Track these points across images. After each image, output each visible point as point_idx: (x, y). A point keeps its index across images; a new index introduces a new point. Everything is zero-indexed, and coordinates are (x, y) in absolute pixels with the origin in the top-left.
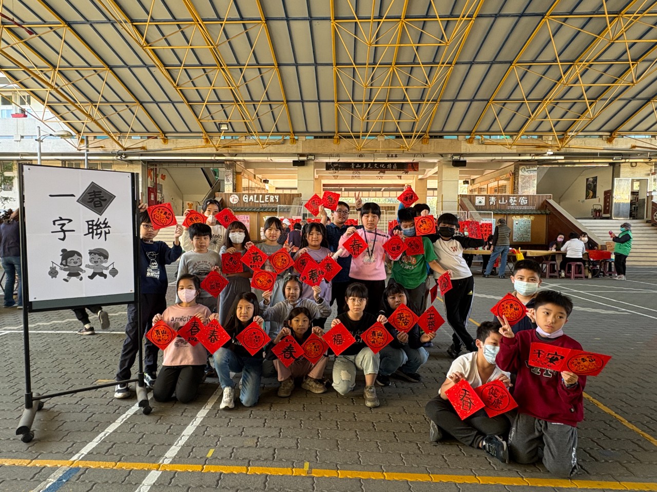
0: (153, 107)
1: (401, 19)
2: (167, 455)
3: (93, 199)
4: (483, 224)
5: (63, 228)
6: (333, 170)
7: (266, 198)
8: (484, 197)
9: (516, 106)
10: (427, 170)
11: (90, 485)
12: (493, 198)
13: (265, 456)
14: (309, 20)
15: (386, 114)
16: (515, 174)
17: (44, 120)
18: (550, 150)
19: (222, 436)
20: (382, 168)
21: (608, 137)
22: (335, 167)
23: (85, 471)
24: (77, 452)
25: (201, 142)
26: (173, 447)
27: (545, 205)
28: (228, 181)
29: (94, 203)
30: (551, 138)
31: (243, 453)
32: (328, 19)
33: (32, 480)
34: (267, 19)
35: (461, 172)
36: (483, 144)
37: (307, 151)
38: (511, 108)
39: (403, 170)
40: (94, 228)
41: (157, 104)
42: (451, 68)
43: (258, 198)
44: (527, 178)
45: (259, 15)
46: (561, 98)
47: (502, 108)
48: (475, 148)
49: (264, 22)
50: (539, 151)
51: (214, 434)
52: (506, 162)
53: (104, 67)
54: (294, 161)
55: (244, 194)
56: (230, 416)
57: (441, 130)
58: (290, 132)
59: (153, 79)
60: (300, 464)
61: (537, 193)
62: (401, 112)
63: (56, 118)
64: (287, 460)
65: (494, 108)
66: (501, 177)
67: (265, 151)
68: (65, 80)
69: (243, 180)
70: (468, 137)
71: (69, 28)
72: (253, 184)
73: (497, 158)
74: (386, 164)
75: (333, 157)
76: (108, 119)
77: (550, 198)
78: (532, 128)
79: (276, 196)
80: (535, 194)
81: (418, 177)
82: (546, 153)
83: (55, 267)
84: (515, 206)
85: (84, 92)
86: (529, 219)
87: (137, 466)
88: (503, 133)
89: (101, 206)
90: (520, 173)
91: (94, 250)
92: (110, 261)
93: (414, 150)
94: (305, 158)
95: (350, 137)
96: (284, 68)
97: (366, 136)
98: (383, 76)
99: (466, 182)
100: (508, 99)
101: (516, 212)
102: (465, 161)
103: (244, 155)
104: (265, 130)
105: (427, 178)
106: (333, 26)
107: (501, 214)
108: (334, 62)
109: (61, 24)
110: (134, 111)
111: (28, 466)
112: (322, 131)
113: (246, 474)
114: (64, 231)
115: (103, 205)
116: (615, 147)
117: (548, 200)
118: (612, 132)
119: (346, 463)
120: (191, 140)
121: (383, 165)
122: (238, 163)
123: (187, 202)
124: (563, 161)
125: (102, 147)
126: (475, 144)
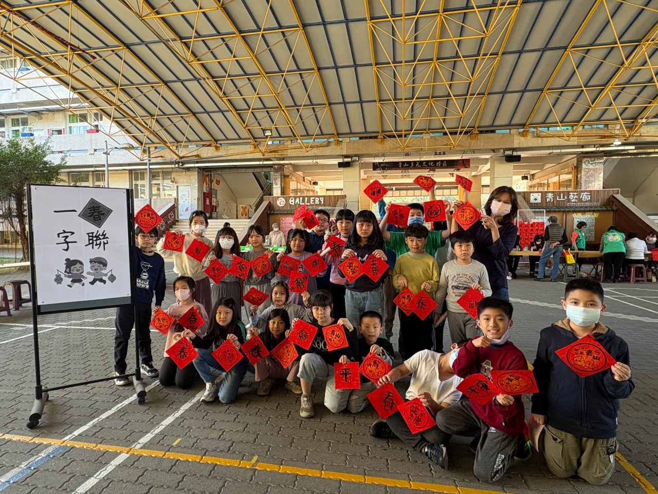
0: (204, 117)
1: (439, 13)
2: (140, 441)
3: (93, 213)
4: (534, 223)
5: (67, 240)
6: (380, 170)
7: (312, 201)
8: (540, 194)
9: (574, 94)
10: (480, 166)
11: (70, 461)
12: (550, 194)
13: (222, 448)
14: (345, 22)
15: (431, 112)
16: (577, 168)
17: (111, 134)
18: (617, 140)
19: (194, 428)
20: (431, 166)
22: (382, 167)
23: (70, 450)
24: (71, 434)
25: (249, 148)
26: (149, 434)
27: (612, 201)
28: (276, 184)
29: (94, 217)
30: (618, 127)
31: (204, 444)
32: (364, 20)
33: (28, 454)
34: (305, 26)
35: (515, 168)
36: (538, 137)
37: (351, 152)
38: (568, 96)
39: (453, 168)
40: (94, 239)
41: (208, 114)
42: (497, 58)
43: (303, 201)
44: (592, 171)
45: (296, 21)
46: (628, 82)
47: (558, 98)
48: (529, 141)
49: (302, 28)
50: (604, 141)
51: (188, 426)
52: (567, 154)
53: (160, 83)
54: (339, 163)
55: (290, 197)
56: (209, 410)
57: (491, 124)
58: (334, 135)
59: (203, 91)
60: (250, 457)
61: (604, 188)
62: (446, 109)
63: (122, 132)
64: (239, 453)
65: (549, 98)
66: (562, 171)
67: (310, 154)
68: (127, 97)
69: (291, 183)
70: (521, 130)
71: (128, 50)
72: (302, 186)
73: (555, 151)
74: (435, 162)
75: (379, 157)
76: (165, 130)
77: (618, 193)
78: (595, 116)
79: (321, 198)
80: (601, 188)
81: (471, 174)
82: (612, 144)
83: (60, 275)
84: (576, 202)
85: (144, 106)
86: (593, 217)
87: (111, 449)
88: (560, 124)
89: (100, 219)
90: (584, 166)
91: (94, 259)
92: (109, 268)
93: (461, 146)
94: (349, 160)
95: (394, 136)
96: (324, 72)
97: (410, 134)
98: (425, 72)
99: (525, 178)
100: (565, 87)
101: (577, 209)
102: (520, 156)
103: (290, 158)
104: (310, 133)
105: (481, 174)
106: (370, 26)
107: (559, 211)
108: (373, 62)
109: (120, 47)
110: (188, 121)
111: (30, 442)
112: (366, 132)
113: (199, 462)
114: (67, 243)
115: (102, 219)
117: (615, 195)
119: (292, 460)
120: (240, 146)
121: (432, 163)
122: (286, 166)
123: (241, 206)
124: (635, 151)
125: (162, 157)
126: (529, 137)
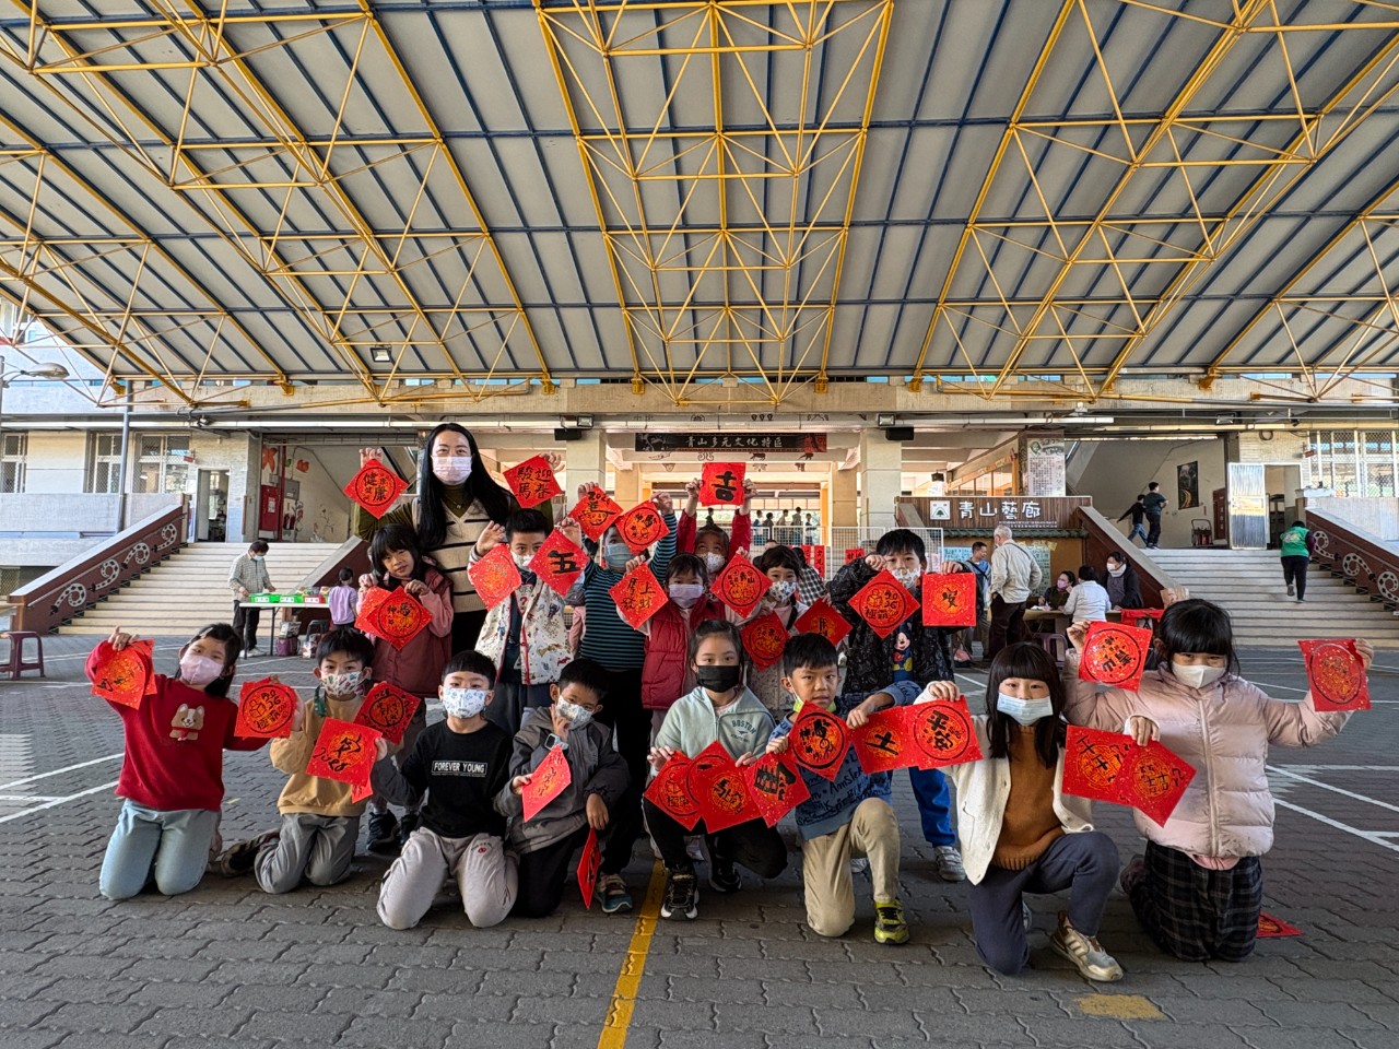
0: (254, 320)
1: (716, 131)
8: (948, 503)
10: (848, 450)
12: (966, 503)
14: (530, 135)
15: (731, 333)
16: (1020, 456)
18: (1080, 404)
20: (751, 446)
21: (1201, 376)
22: (655, 445)
25: (360, 392)
27: (1078, 519)
32: (569, 134)
34: (447, 136)
36: (941, 392)
37: (576, 409)
38: (985, 317)
39: (799, 451)
41: (262, 313)
42: (842, 234)
44: (1045, 464)
45: (429, 125)
47: (968, 319)
48: (924, 400)
49: (442, 141)
50: (1060, 405)
53: (140, 238)
54: (556, 430)
57: (851, 364)
58: (541, 371)
63: (56, 338)
65: (951, 320)
66: (997, 465)
70: (909, 379)
71: (52, 157)
73: (974, 422)
74: (759, 437)
76: (161, 338)
77: (1088, 505)
80: (1064, 495)
82: (1074, 411)
84: (1014, 520)
86: (1046, 549)
88: (974, 371)
90: (1030, 454)
94: (573, 424)
96: (503, 238)
100: (976, 299)
102: (912, 429)
104: (491, 366)
106: (582, 147)
108: (601, 224)
109: (33, 149)
112: (609, 369)
116: (1215, 397)
117: (1084, 509)
118: (1206, 366)
120: (341, 388)
124: (1117, 428)
126: (924, 392)
